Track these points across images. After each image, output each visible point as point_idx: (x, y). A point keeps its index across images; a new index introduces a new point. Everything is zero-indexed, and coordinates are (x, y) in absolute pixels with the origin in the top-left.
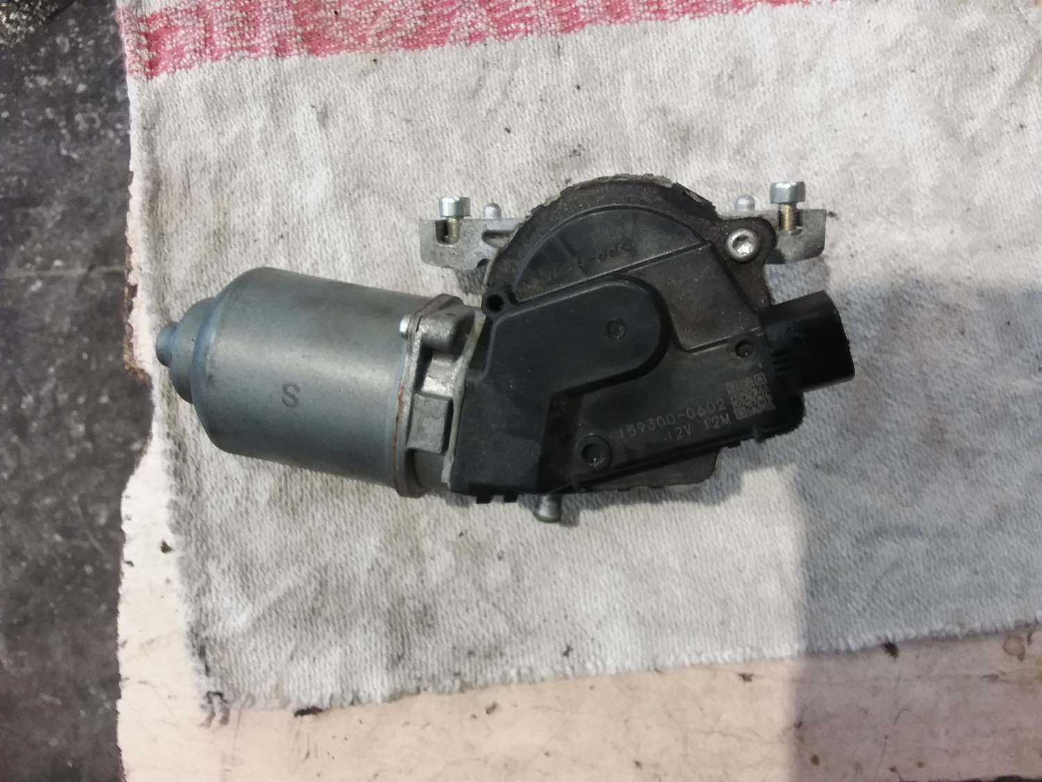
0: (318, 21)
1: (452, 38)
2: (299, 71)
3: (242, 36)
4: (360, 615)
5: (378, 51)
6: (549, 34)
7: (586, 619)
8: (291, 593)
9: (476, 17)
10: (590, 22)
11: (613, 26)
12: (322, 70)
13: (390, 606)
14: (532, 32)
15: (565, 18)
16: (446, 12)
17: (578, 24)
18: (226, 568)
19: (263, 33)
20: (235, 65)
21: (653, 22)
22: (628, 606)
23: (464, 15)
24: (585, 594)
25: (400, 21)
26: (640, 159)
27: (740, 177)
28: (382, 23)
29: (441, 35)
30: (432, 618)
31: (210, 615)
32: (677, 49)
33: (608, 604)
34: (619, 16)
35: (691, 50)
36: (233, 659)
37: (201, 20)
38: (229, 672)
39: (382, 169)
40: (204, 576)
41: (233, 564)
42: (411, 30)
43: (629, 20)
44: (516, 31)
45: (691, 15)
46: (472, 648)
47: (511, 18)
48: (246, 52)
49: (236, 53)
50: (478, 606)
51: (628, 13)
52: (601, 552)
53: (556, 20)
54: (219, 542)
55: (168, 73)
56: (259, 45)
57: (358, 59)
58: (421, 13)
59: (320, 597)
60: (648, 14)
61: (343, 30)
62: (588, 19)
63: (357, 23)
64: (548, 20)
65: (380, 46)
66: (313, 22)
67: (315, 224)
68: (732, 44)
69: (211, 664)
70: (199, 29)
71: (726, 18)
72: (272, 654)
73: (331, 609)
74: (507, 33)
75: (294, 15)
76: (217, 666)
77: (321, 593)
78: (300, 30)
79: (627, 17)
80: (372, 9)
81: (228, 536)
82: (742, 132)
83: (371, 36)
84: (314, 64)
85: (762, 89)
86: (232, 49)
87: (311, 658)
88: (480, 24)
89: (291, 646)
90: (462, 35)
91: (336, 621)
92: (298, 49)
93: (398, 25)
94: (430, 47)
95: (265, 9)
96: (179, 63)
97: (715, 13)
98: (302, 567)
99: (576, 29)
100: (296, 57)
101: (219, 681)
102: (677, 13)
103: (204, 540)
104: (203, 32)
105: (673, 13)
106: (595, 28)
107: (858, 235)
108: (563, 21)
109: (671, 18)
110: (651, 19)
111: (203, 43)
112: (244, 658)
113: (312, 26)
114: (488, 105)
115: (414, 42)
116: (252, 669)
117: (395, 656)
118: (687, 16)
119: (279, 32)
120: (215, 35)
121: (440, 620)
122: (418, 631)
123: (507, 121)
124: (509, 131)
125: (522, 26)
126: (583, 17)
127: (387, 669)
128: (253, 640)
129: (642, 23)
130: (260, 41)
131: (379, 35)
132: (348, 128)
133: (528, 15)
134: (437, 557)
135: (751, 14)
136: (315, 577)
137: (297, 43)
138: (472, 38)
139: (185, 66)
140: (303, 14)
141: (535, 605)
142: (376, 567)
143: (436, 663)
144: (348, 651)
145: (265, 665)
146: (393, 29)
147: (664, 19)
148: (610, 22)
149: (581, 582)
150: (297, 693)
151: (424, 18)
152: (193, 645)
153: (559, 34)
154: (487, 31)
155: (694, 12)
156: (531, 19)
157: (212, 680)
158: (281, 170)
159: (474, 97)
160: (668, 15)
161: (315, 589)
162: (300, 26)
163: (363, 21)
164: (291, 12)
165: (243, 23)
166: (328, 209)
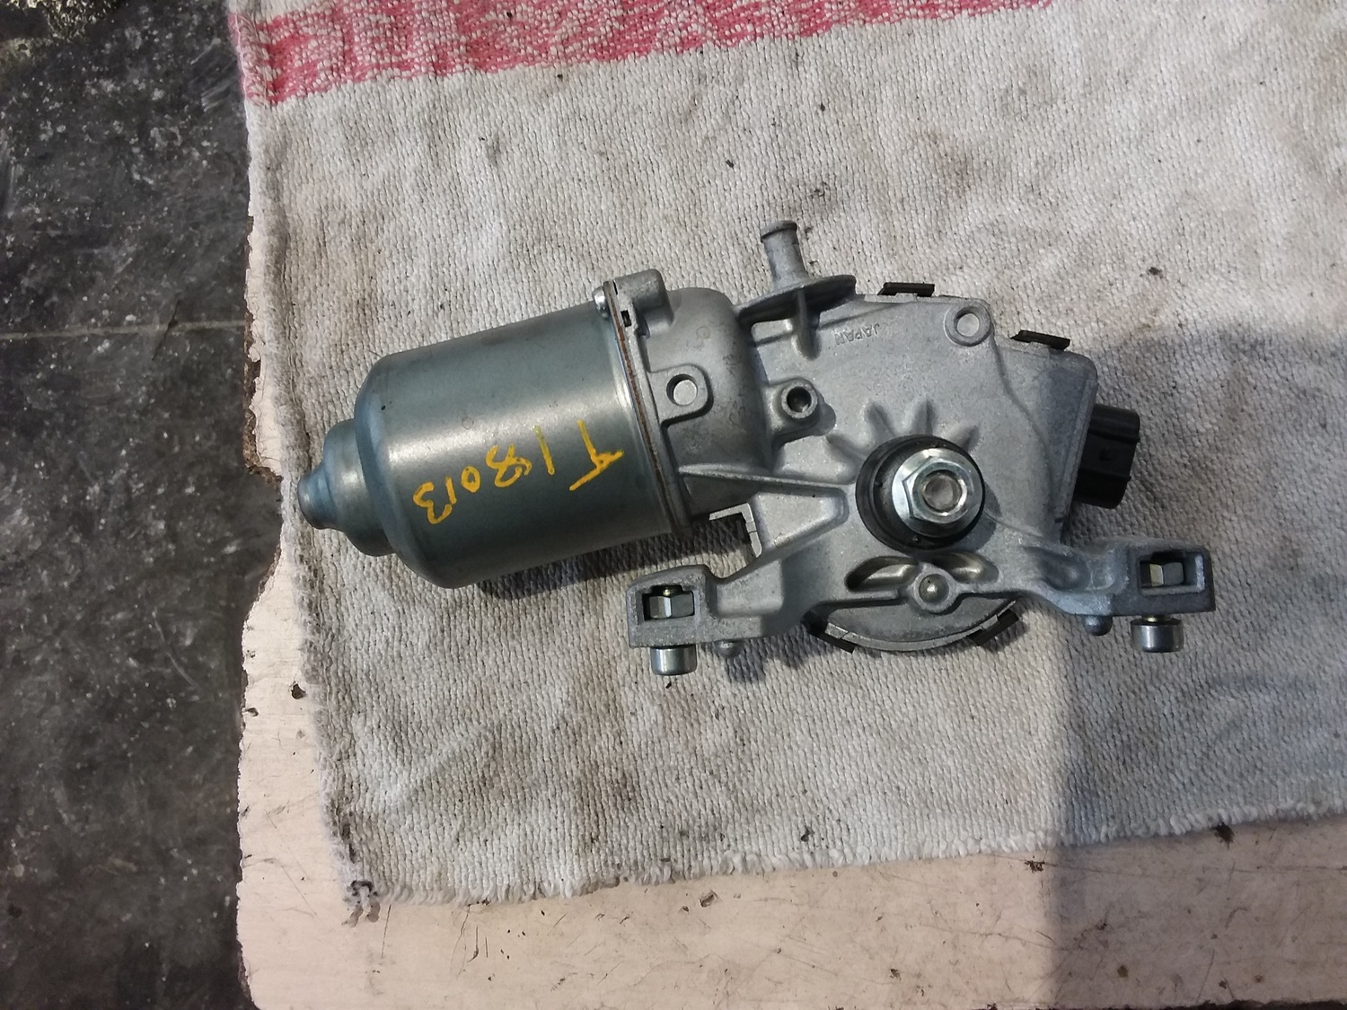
0: (487, 26)
1: (658, 45)
2: (464, 93)
3: (391, 49)
4: (543, 786)
5: (563, 63)
6: (784, 38)
7: (831, 796)
8: (456, 758)
9: (690, 17)
10: (838, 21)
11: (868, 26)
12: (493, 90)
13: (580, 774)
14: (762, 36)
15: (804, 16)
16: (650, 10)
17: (822, 24)
18: (375, 727)
19: (417, 44)
20: (383, 87)
21: (921, 21)
22: (885, 778)
23: (674, 14)
24: (829, 763)
25: (592, 24)
26: (902, 201)
27: (1034, 222)
28: (568, 27)
29: (644, 41)
30: (634, 790)
31: (355, 784)
32: (951, 55)
33: (859, 776)
34: (875, 13)
35: (970, 57)
36: (383, 840)
37: (337, 27)
38: (379, 856)
39: (569, 217)
40: (347, 737)
41: (383, 721)
42: (605, 35)
43: (888, 19)
44: (742, 35)
45: (970, 11)
46: (685, 827)
47: (734, 18)
48: (397, 70)
49: (384, 72)
50: (691, 774)
51: (888, 9)
52: (849, 709)
53: (794, 19)
54: (365, 693)
55: (297, 98)
56: (412, 60)
57: (538, 75)
58: (619, 12)
59: (493, 765)
60: (913, 11)
61: (518, 37)
62: (835, 18)
63: (537, 28)
64: (783, 19)
65: (566, 57)
66: (480, 27)
67: (484, 290)
68: (1023, 49)
69: (356, 846)
70: (335, 39)
71: (1017, 14)
72: (433, 835)
73: (506, 778)
74: (730, 38)
75: (456, 19)
76: (365, 849)
77: (493, 758)
78: (463, 39)
79: (886, 15)
80: (556, 9)
81: (377, 687)
82: (1037, 163)
83: (555, 44)
84: (482, 83)
85: (1063, 108)
86: (378, 66)
87: (482, 839)
88: (694, 26)
89: (456, 825)
90: (672, 41)
91: (512, 794)
92: (463, 66)
93: (590, 29)
94: (630, 57)
95: (420, 12)
96: (311, 84)
97: (1002, 8)
98: (470, 727)
99: (820, 31)
100: (460, 76)
101: (367, 867)
102: (952, 9)
103: (348, 691)
104: (341, 43)
105: (946, 8)
106: (843, 29)
107: (1189, 297)
108: (803, 21)
109: (944, 16)
110: (917, 16)
111: (341, 58)
112: (398, 839)
113: (479, 32)
114: (704, 132)
115: (610, 50)
116: (408, 852)
117: (587, 838)
118: (965, 12)
119: (437, 42)
120: (356, 48)
121: (644, 792)
122: (615, 805)
123: (729, 151)
124: (732, 165)
125: (749, 28)
126: (828, 15)
127: (577, 854)
128: (409, 817)
129: (906, 22)
130: (414, 55)
131: (565, 42)
132: (526, 165)
133: (757, 14)
134: (639, 712)
135: (1048, 10)
136: (487, 740)
137: (460, 57)
138: (685, 44)
139: (319, 89)
140: (467, 17)
141: (765, 775)
142: (563, 726)
143: (639, 847)
144: (528, 830)
145: (423, 848)
146: (583, 35)
147: (935, 17)
148: (865, 22)
149: (823, 749)
150: (464, 883)
151: (622, 20)
152: (335, 823)
153: (797, 37)
154: (704, 34)
155: (974, 8)
156: (760, 19)
157: (358, 867)
158: (440, 221)
159: (686, 120)
160: (940, 11)
161: (487, 753)
162: (464, 33)
163: (544, 25)
164: (452, 15)
165: (391, 30)
166: (500, 270)
